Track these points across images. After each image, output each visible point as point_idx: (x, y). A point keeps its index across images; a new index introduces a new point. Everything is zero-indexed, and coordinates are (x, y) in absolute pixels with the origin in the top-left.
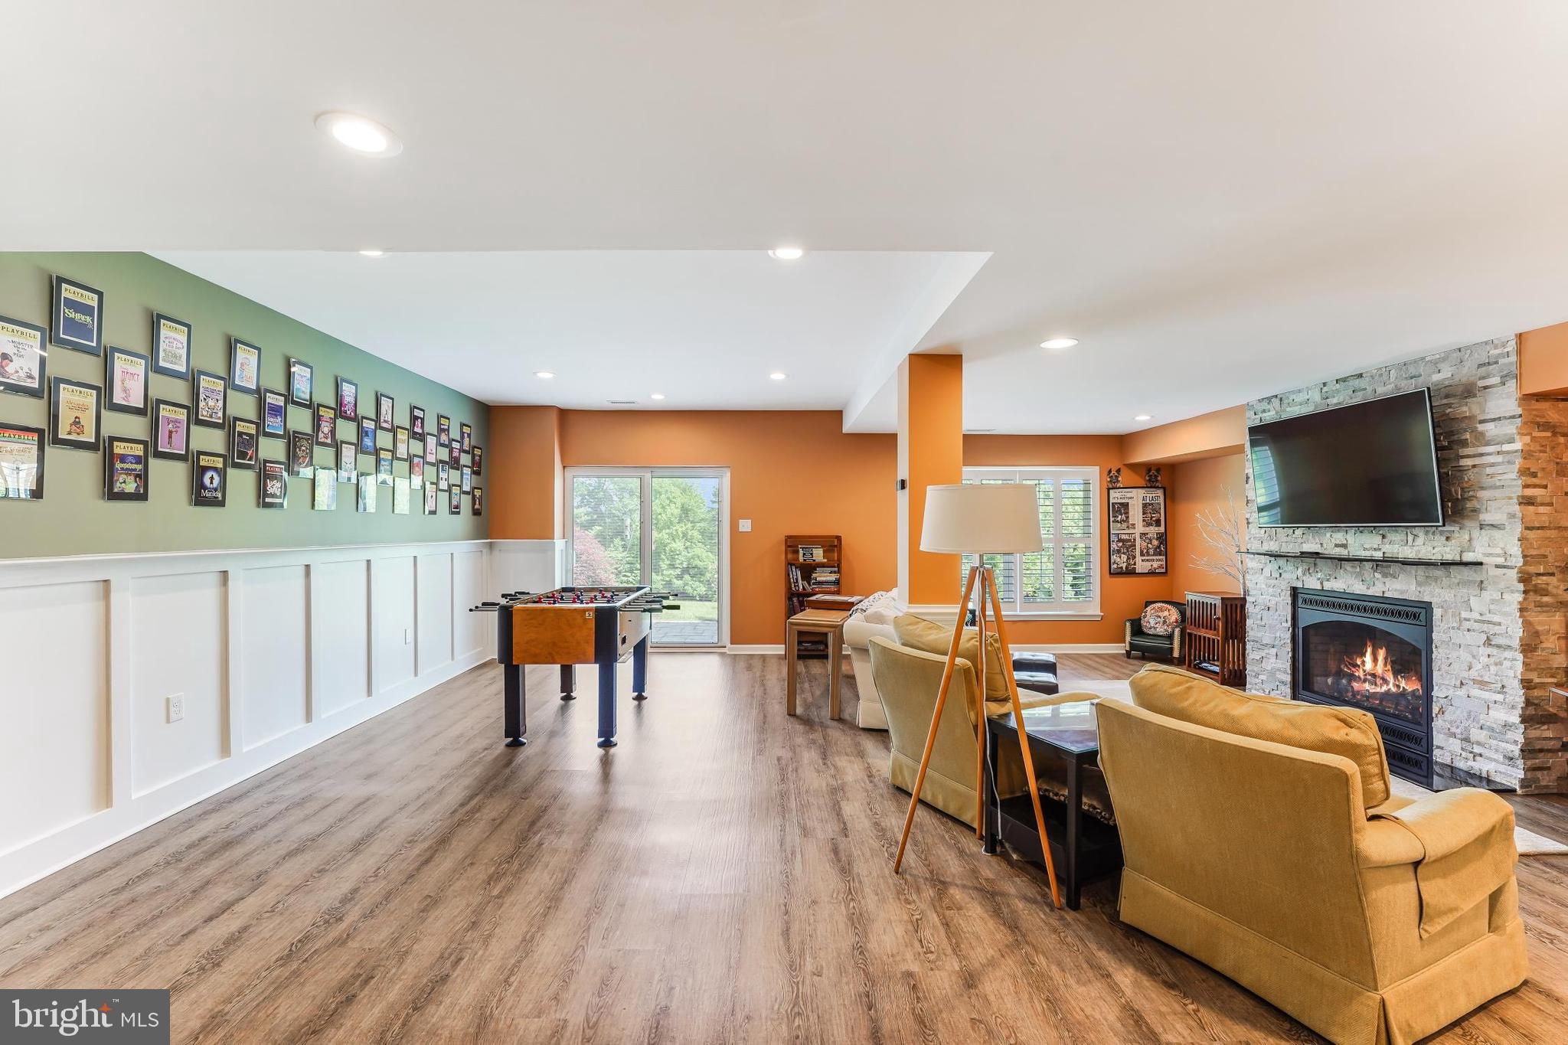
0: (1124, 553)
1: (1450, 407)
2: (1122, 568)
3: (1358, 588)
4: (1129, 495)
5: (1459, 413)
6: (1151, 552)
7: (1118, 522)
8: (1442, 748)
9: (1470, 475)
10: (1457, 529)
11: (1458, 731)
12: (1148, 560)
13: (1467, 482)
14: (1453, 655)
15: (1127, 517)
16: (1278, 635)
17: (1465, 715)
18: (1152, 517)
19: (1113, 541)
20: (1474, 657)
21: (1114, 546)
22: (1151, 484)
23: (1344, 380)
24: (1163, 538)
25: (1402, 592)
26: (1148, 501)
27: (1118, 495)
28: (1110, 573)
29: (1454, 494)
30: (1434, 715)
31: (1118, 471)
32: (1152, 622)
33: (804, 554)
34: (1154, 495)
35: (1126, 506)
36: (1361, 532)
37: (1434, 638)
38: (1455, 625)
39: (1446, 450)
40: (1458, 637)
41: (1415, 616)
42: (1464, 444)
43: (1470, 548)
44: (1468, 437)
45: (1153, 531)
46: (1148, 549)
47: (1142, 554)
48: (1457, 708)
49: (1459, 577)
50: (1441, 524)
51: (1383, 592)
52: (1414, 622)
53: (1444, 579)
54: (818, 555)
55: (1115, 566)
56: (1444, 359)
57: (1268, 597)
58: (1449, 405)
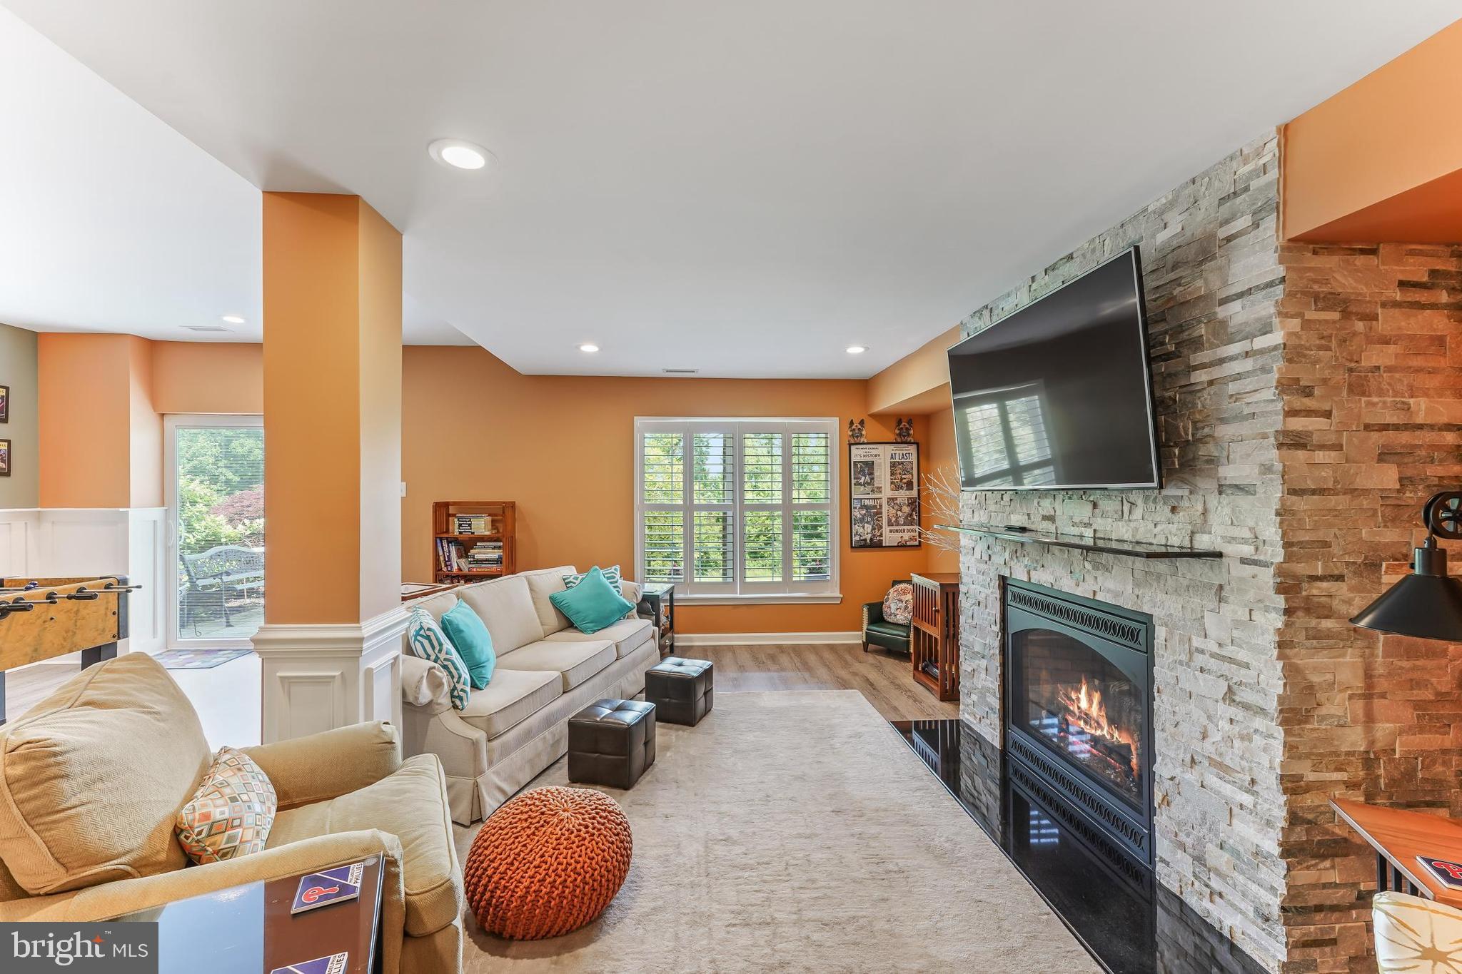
0: (868, 523)
1: (1180, 285)
2: (865, 540)
3: (1067, 585)
4: (874, 452)
5: (1190, 293)
6: (901, 520)
7: (860, 484)
8: (1168, 864)
9: (1205, 399)
10: (1186, 492)
11: (1189, 842)
12: (897, 531)
13: (1201, 411)
14: (1182, 709)
15: (872, 479)
16: (987, 642)
17: (1199, 816)
18: (902, 479)
19: (855, 508)
20: (1209, 717)
21: (857, 514)
22: (902, 439)
23: (1053, 268)
24: (915, 505)
25: (1117, 595)
26: (897, 460)
27: (862, 452)
28: (852, 547)
29: (1183, 434)
30: (1156, 805)
31: (862, 422)
32: (893, 607)
33: (460, 525)
34: (904, 452)
35: (870, 466)
36: (1070, 498)
37: (1156, 676)
38: (1184, 658)
39: (1172, 359)
40: (1190, 680)
41: (1133, 635)
42: (1197, 344)
43: (1202, 524)
44: (1203, 331)
45: (903, 495)
46: (897, 517)
47: (890, 524)
48: (1188, 801)
49: (1189, 576)
50: (1155, 484)
51: (1095, 593)
52: (1131, 644)
53: (1169, 577)
54: (481, 526)
55: (857, 538)
56: (1171, 205)
57: (979, 588)
58: (1177, 282)
